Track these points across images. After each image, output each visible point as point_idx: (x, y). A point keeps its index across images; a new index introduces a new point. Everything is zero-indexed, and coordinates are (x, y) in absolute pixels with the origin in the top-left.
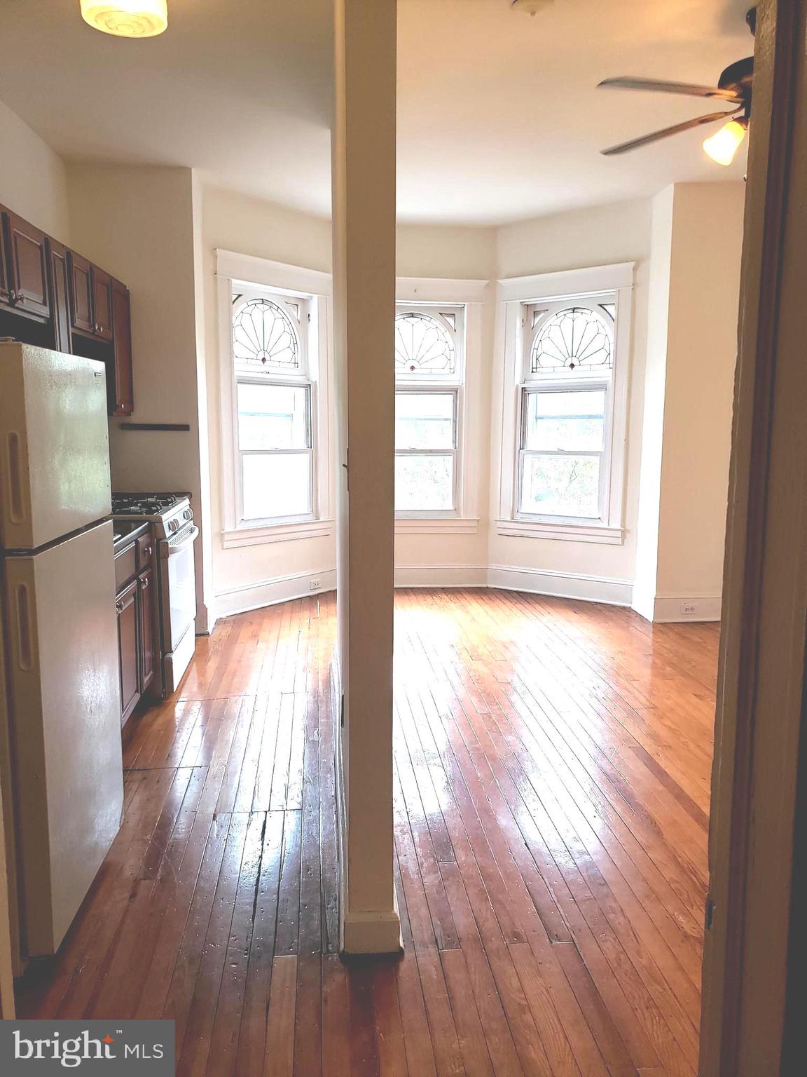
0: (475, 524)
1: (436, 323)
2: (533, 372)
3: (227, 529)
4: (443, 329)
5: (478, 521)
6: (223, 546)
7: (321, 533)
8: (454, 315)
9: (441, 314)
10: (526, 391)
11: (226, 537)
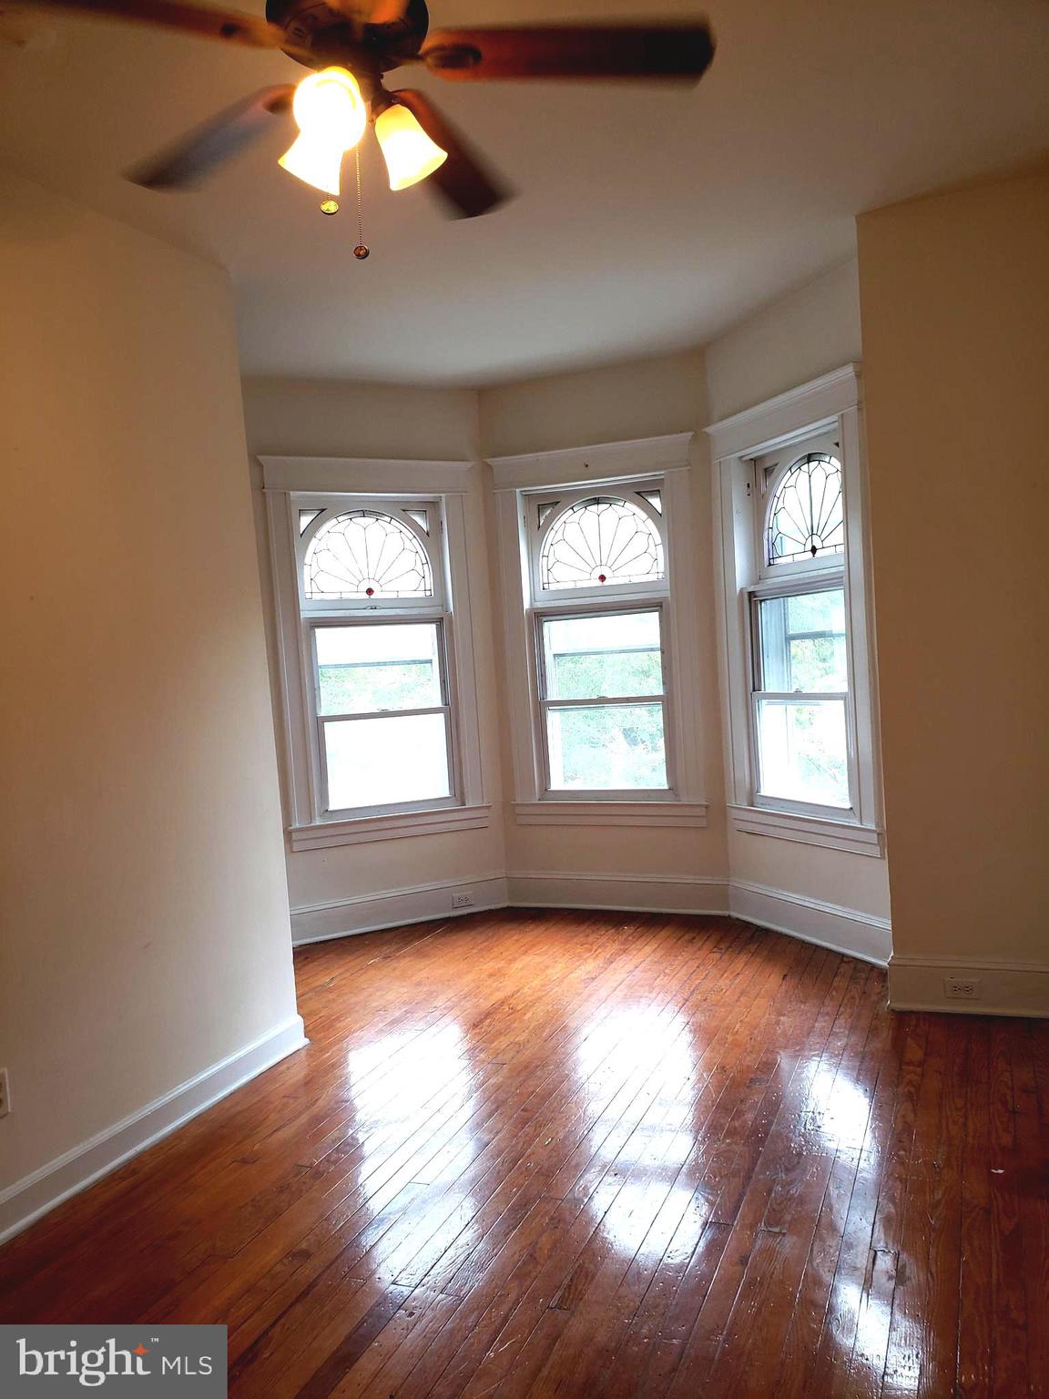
0: (702, 812)
1: (631, 507)
2: (770, 565)
3: (296, 825)
4: (643, 515)
5: (707, 807)
6: (291, 848)
7: (474, 824)
8: (659, 491)
9: (638, 493)
10: (755, 597)
11: (295, 836)
